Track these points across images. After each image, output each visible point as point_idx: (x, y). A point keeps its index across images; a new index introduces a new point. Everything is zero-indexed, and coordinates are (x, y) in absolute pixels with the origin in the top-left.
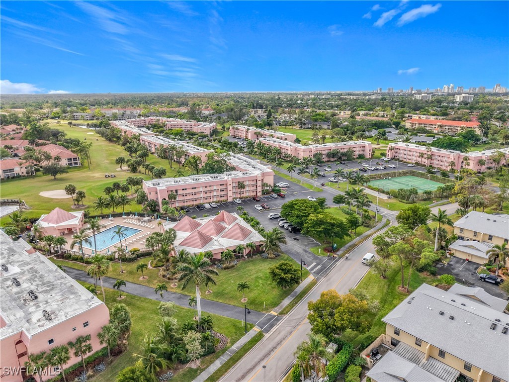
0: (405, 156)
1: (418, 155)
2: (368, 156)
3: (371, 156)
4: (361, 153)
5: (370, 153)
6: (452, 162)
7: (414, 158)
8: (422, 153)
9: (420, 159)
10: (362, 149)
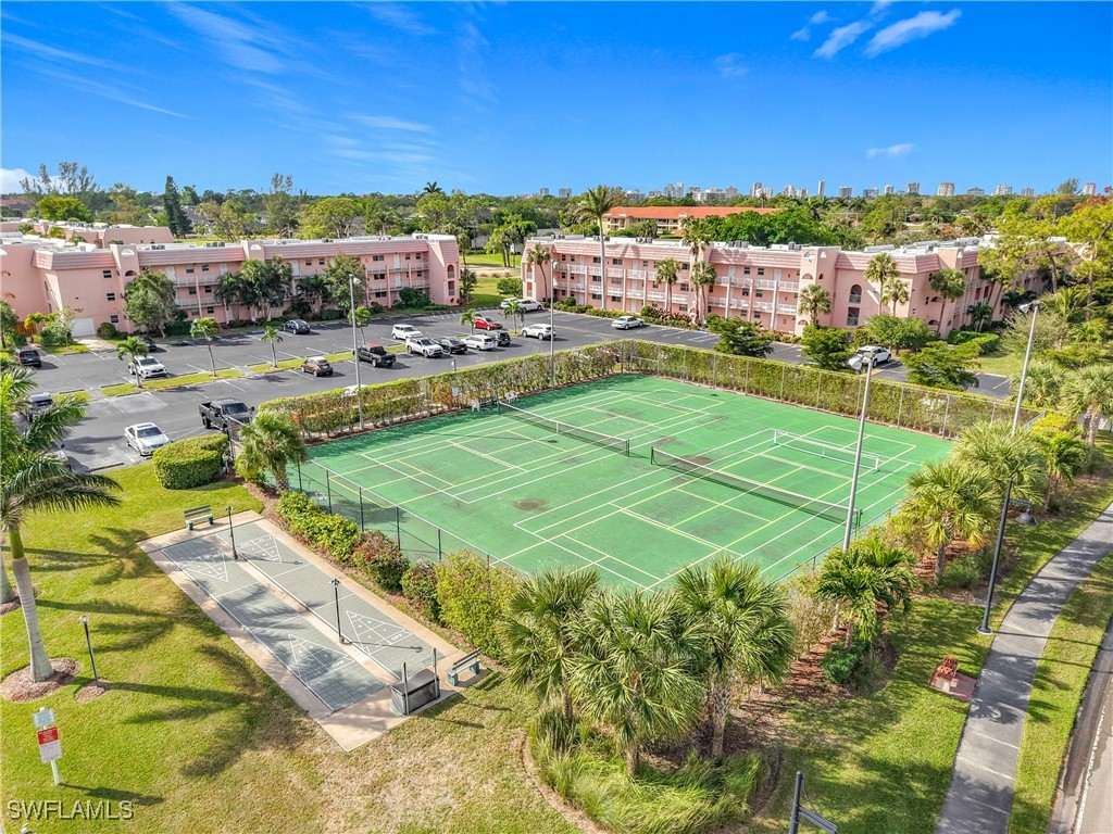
0: (597, 289)
1: (653, 275)
2: (444, 297)
3: (457, 297)
4: (415, 283)
5: (451, 284)
6: (814, 289)
7: (635, 293)
8: (669, 263)
9: (659, 296)
10: (415, 264)
